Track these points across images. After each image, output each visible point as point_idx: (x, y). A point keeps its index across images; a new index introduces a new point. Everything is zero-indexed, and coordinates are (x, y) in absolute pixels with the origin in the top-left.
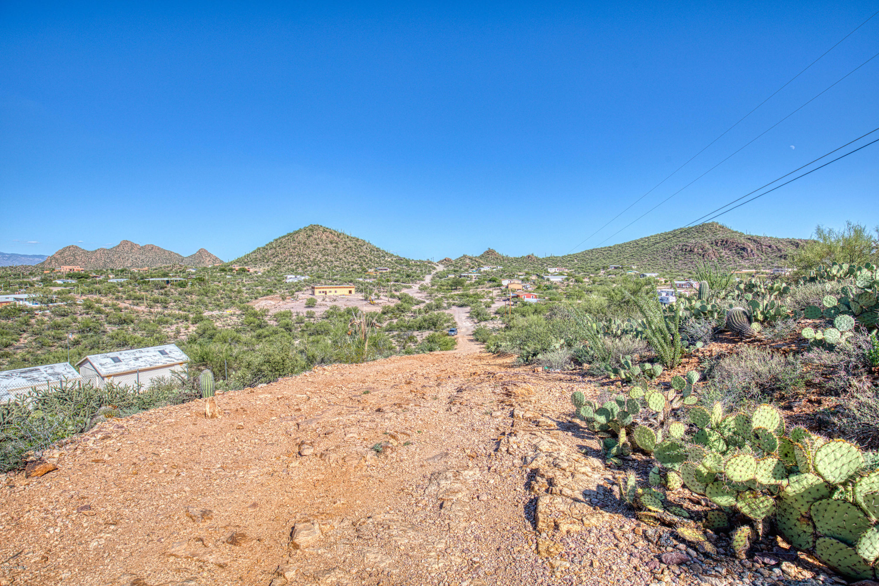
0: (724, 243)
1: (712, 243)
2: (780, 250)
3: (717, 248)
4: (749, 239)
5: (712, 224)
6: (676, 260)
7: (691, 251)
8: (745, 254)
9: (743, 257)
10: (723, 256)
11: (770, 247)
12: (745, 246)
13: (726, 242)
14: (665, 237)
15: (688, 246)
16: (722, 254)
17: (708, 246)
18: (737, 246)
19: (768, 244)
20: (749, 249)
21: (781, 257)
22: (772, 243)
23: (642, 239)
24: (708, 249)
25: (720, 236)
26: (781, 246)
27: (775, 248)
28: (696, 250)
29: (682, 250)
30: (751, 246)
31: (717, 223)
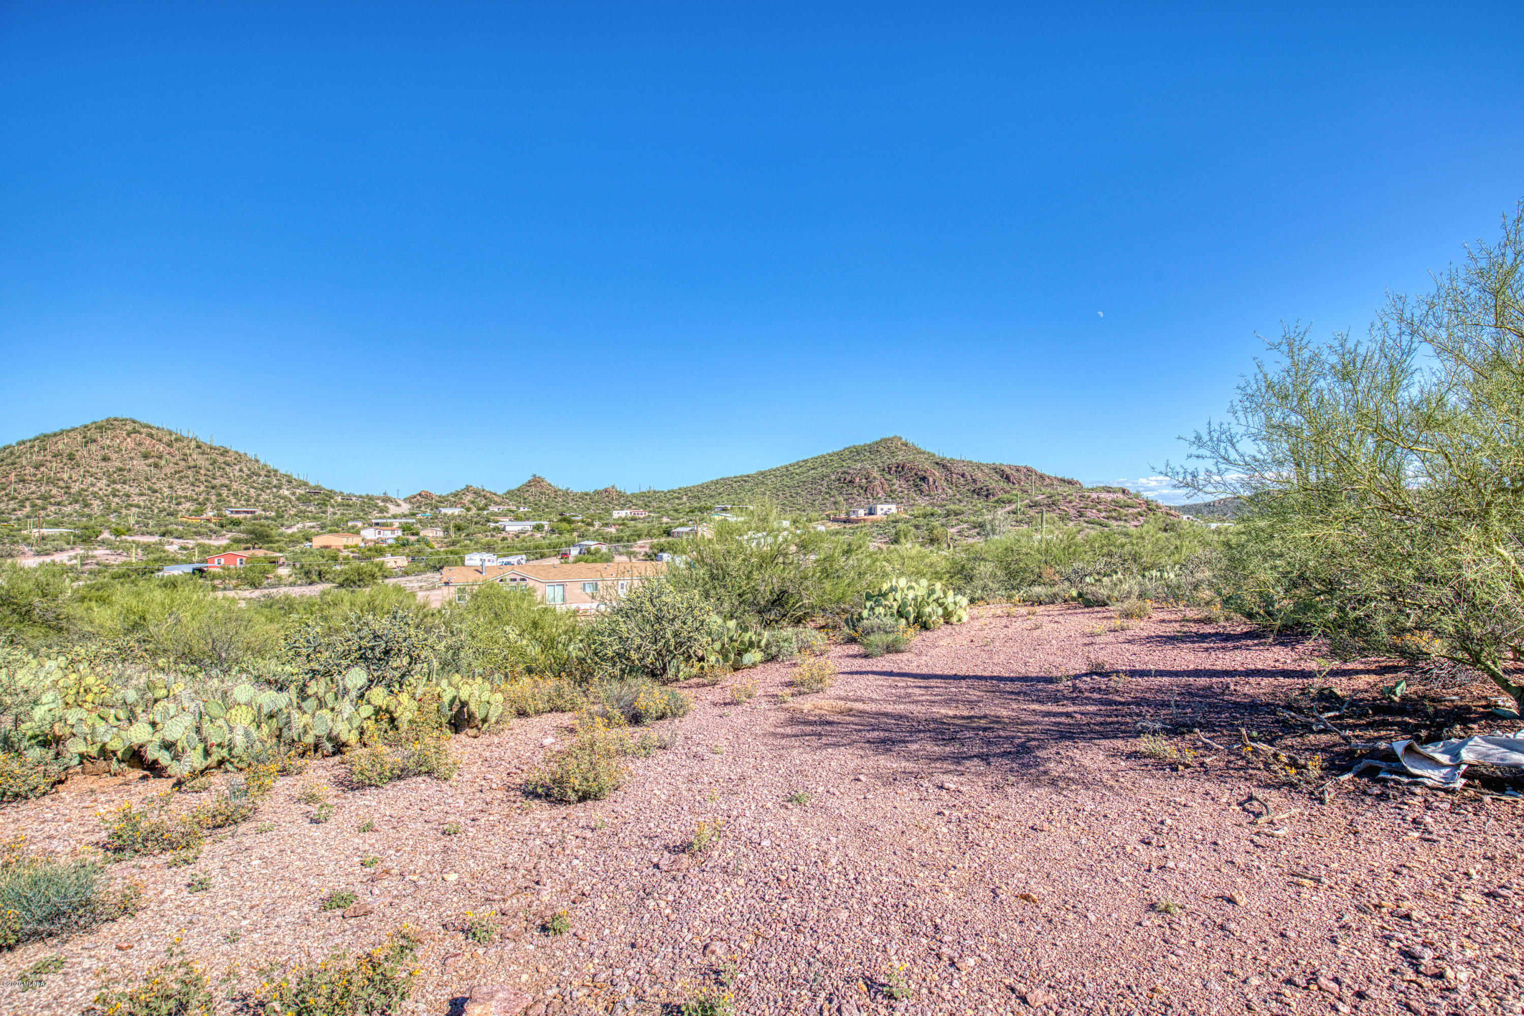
0: (900, 469)
1: (884, 470)
2: (974, 481)
3: (888, 477)
4: (937, 463)
5: (891, 440)
6: (827, 496)
7: (850, 482)
8: (925, 487)
9: (922, 492)
10: (895, 490)
11: (963, 476)
12: (927, 475)
13: (902, 468)
14: (825, 461)
15: (848, 474)
16: (895, 487)
17: (875, 474)
18: (916, 474)
19: (961, 472)
20: (931, 480)
21: (974, 491)
22: (967, 470)
23: (797, 463)
24: (875, 478)
25: (900, 458)
26: (979, 475)
27: (969, 478)
28: (857, 480)
29: (839, 480)
30: (937, 474)
31: (900, 438)
